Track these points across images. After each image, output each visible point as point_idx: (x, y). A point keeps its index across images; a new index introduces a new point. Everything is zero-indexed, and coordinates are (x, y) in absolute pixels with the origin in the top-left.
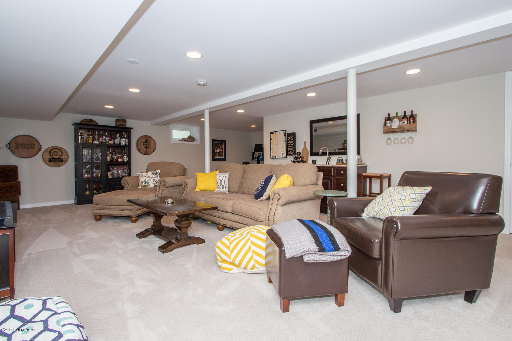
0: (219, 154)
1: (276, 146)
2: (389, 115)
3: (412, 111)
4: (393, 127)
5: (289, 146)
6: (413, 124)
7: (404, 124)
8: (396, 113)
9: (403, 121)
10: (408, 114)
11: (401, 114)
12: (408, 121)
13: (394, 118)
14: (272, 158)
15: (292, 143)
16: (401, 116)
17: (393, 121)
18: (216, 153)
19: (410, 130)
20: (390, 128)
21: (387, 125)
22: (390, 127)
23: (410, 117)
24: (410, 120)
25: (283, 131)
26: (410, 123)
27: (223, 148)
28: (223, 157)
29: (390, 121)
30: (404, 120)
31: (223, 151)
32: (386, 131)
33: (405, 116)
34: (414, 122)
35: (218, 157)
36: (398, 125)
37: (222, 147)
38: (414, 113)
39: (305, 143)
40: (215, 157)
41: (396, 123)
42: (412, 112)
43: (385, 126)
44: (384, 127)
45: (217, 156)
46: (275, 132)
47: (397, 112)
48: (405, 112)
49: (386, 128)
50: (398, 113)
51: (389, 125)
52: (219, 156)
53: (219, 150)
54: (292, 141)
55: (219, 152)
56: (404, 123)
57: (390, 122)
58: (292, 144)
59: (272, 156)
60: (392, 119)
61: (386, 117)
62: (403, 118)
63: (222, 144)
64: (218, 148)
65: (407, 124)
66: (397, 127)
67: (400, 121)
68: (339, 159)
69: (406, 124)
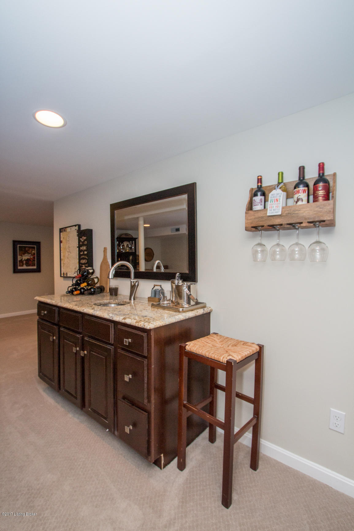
0: (26, 262)
1: (67, 254)
2: (260, 180)
3: (323, 164)
4: (268, 211)
5: (82, 255)
6: (326, 202)
7: (300, 203)
8: (279, 174)
9: (296, 196)
10: (311, 175)
11: (292, 177)
12: (311, 197)
13: (272, 188)
14: (62, 275)
15: (85, 250)
16: (290, 182)
17: (270, 195)
18: (20, 261)
19: (316, 220)
20: (262, 217)
21: (254, 207)
22: (260, 214)
23: (316, 183)
24: (315, 189)
25: (75, 226)
26: (316, 199)
27: (34, 254)
28: (35, 267)
29: (263, 198)
30: (298, 192)
31: (34, 258)
32: (251, 223)
33: (302, 181)
34: (327, 197)
35: (25, 267)
36: (283, 208)
37: (33, 252)
38: (328, 172)
39: (105, 249)
40: (19, 268)
41: (277, 200)
42: (321, 167)
43: (250, 212)
44: (246, 213)
45: (22, 266)
46: (66, 228)
47: (280, 171)
48: (302, 170)
49: (254, 217)
50: (282, 173)
51: (258, 207)
52: (27, 266)
53: (26, 256)
54: (85, 245)
55: (28, 260)
56: (298, 200)
57: (261, 200)
58: (86, 252)
59: (62, 273)
60: (267, 193)
61: (254, 188)
62: (295, 188)
63: (34, 248)
64: (24, 254)
65: (308, 202)
66: (280, 213)
67: (288, 197)
68: (156, 288)
69: (305, 202)
